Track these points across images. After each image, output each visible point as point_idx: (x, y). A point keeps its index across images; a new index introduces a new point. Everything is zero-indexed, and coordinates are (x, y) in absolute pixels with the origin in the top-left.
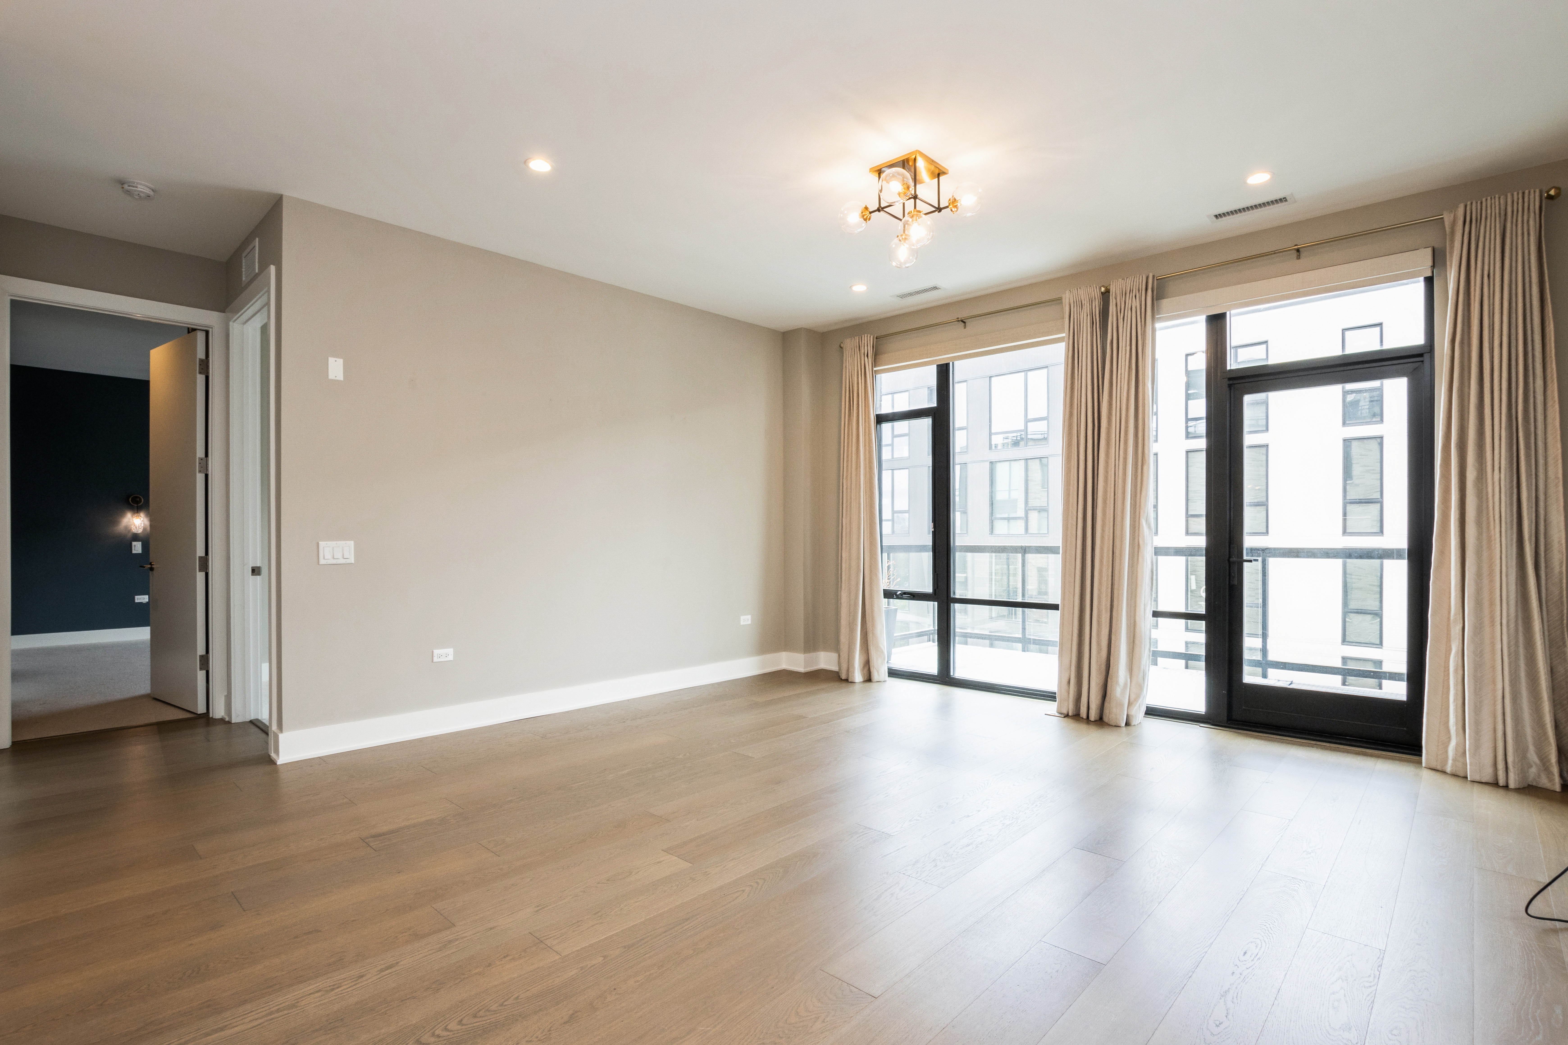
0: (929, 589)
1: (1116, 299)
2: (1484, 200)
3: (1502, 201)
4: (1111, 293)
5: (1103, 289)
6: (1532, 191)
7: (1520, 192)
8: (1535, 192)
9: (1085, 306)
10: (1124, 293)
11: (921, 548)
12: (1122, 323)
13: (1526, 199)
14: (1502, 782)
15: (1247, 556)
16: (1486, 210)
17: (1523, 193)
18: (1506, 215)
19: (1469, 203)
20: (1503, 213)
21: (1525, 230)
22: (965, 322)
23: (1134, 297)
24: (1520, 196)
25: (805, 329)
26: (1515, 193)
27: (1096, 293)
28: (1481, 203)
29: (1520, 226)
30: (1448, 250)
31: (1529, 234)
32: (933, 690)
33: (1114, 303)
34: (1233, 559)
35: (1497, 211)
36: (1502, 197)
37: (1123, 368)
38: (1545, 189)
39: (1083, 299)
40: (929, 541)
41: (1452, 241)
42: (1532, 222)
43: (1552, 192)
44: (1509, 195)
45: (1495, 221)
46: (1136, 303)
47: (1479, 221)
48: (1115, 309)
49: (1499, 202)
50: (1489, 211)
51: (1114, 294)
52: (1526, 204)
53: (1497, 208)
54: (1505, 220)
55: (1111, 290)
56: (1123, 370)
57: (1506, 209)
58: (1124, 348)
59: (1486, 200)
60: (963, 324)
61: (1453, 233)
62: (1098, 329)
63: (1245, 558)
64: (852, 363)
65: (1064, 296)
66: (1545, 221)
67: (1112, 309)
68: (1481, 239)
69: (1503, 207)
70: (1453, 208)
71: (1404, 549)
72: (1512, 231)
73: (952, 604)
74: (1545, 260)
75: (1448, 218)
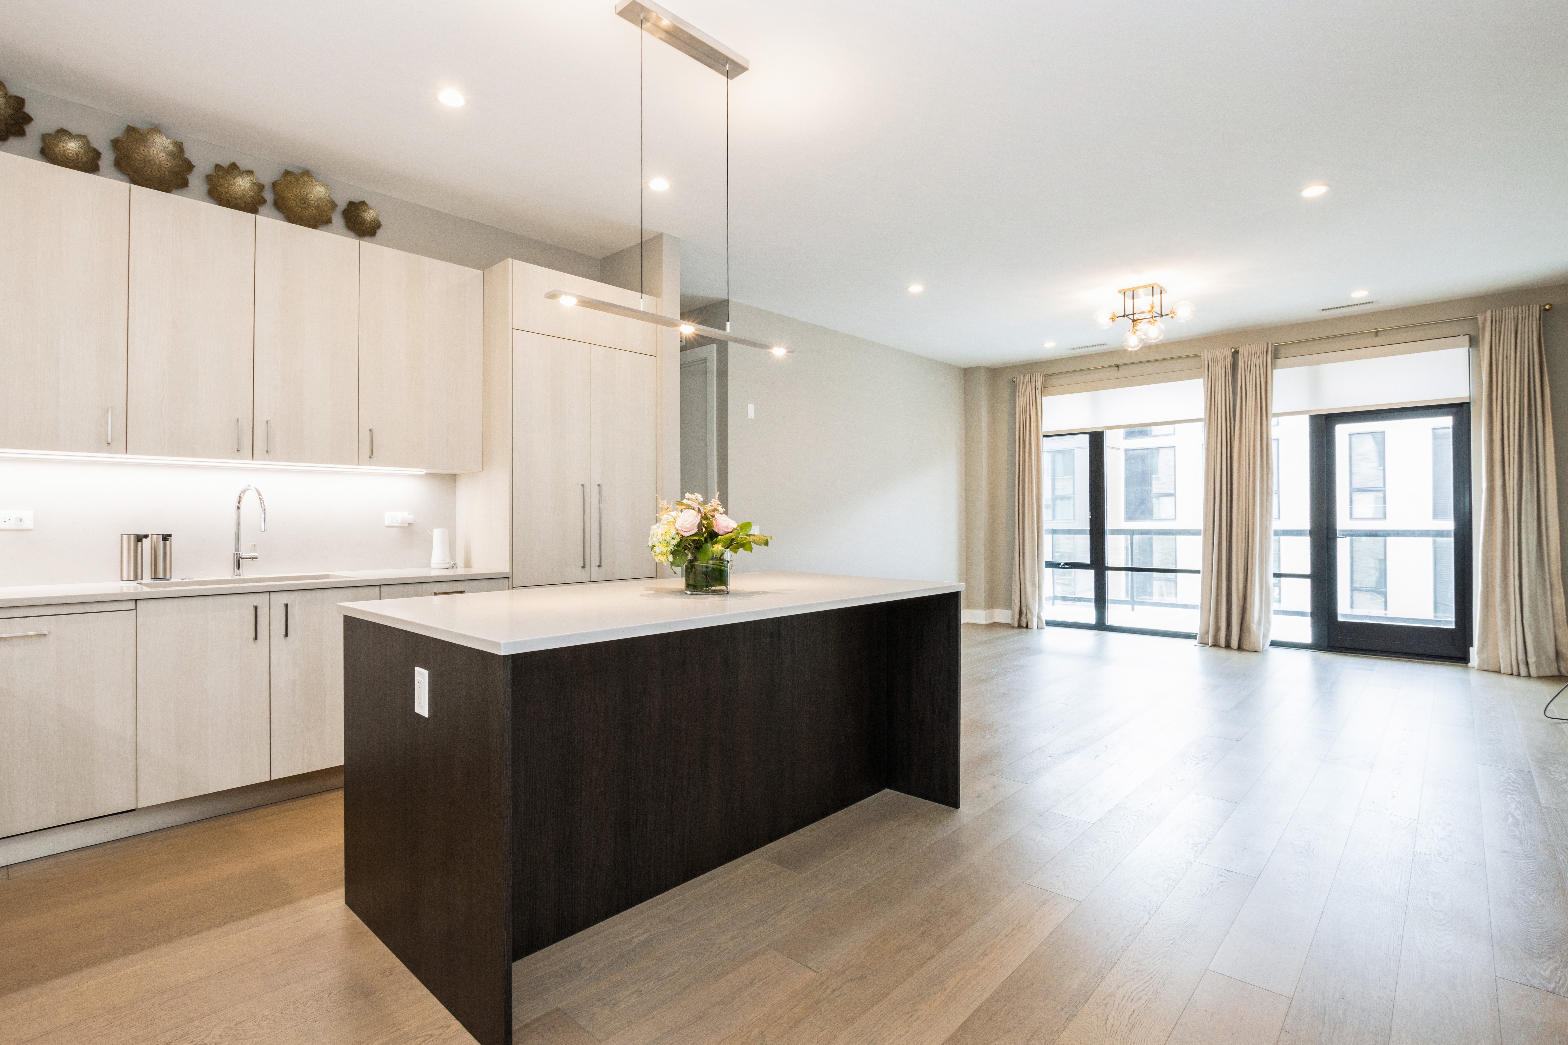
0: (1087, 560)
1: (1244, 357)
2: (1504, 309)
3: (1516, 311)
4: (1240, 354)
5: (1233, 350)
6: (1534, 306)
7: (1527, 306)
8: (1536, 306)
9: (1220, 362)
10: (1250, 354)
11: (1080, 532)
12: (1249, 374)
13: (1531, 310)
14: (1515, 672)
15: (1339, 535)
16: (1505, 316)
17: (1529, 306)
18: (1518, 319)
19: (1494, 310)
20: (1516, 318)
21: (1530, 329)
22: (1118, 367)
23: (1258, 357)
24: (1527, 308)
25: (985, 367)
26: (1524, 306)
27: (1228, 353)
28: (1502, 311)
29: (1526, 327)
30: (1481, 337)
31: (1532, 332)
32: (1090, 635)
33: (1243, 361)
34: (1330, 536)
35: (1512, 317)
36: (1515, 308)
37: (1250, 406)
38: (1542, 304)
39: (1218, 356)
40: (1087, 526)
41: (1483, 332)
42: (1534, 325)
43: (1547, 307)
44: (1520, 307)
45: (1511, 322)
46: (1259, 362)
47: (1501, 322)
48: (1243, 365)
49: (1514, 311)
50: (1507, 316)
51: (1242, 354)
52: (1531, 314)
53: (1512, 315)
54: (1518, 322)
55: (1240, 351)
56: (1250, 408)
57: (1518, 316)
58: (1251, 393)
59: (1505, 309)
60: (1117, 368)
61: (1484, 327)
62: (1230, 378)
63: (1338, 536)
64: (1024, 394)
65: (1202, 354)
66: (1543, 325)
67: (1241, 364)
68: (1502, 331)
69: (1516, 315)
70: (1484, 312)
71: (1451, 531)
72: (1522, 329)
73: (1106, 571)
74: (1543, 349)
75: (1480, 319)
